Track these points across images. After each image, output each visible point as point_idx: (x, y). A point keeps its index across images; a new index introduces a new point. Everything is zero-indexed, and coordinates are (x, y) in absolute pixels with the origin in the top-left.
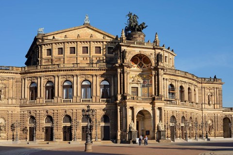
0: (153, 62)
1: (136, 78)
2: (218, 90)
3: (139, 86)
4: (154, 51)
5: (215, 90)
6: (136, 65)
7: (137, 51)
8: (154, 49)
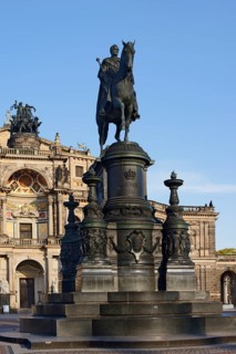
0: (50, 182)
1: (26, 209)
2: (207, 225)
3: (34, 222)
4: (51, 163)
5: (202, 225)
6: (28, 188)
7: (20, 165)
8: (51, 159)
